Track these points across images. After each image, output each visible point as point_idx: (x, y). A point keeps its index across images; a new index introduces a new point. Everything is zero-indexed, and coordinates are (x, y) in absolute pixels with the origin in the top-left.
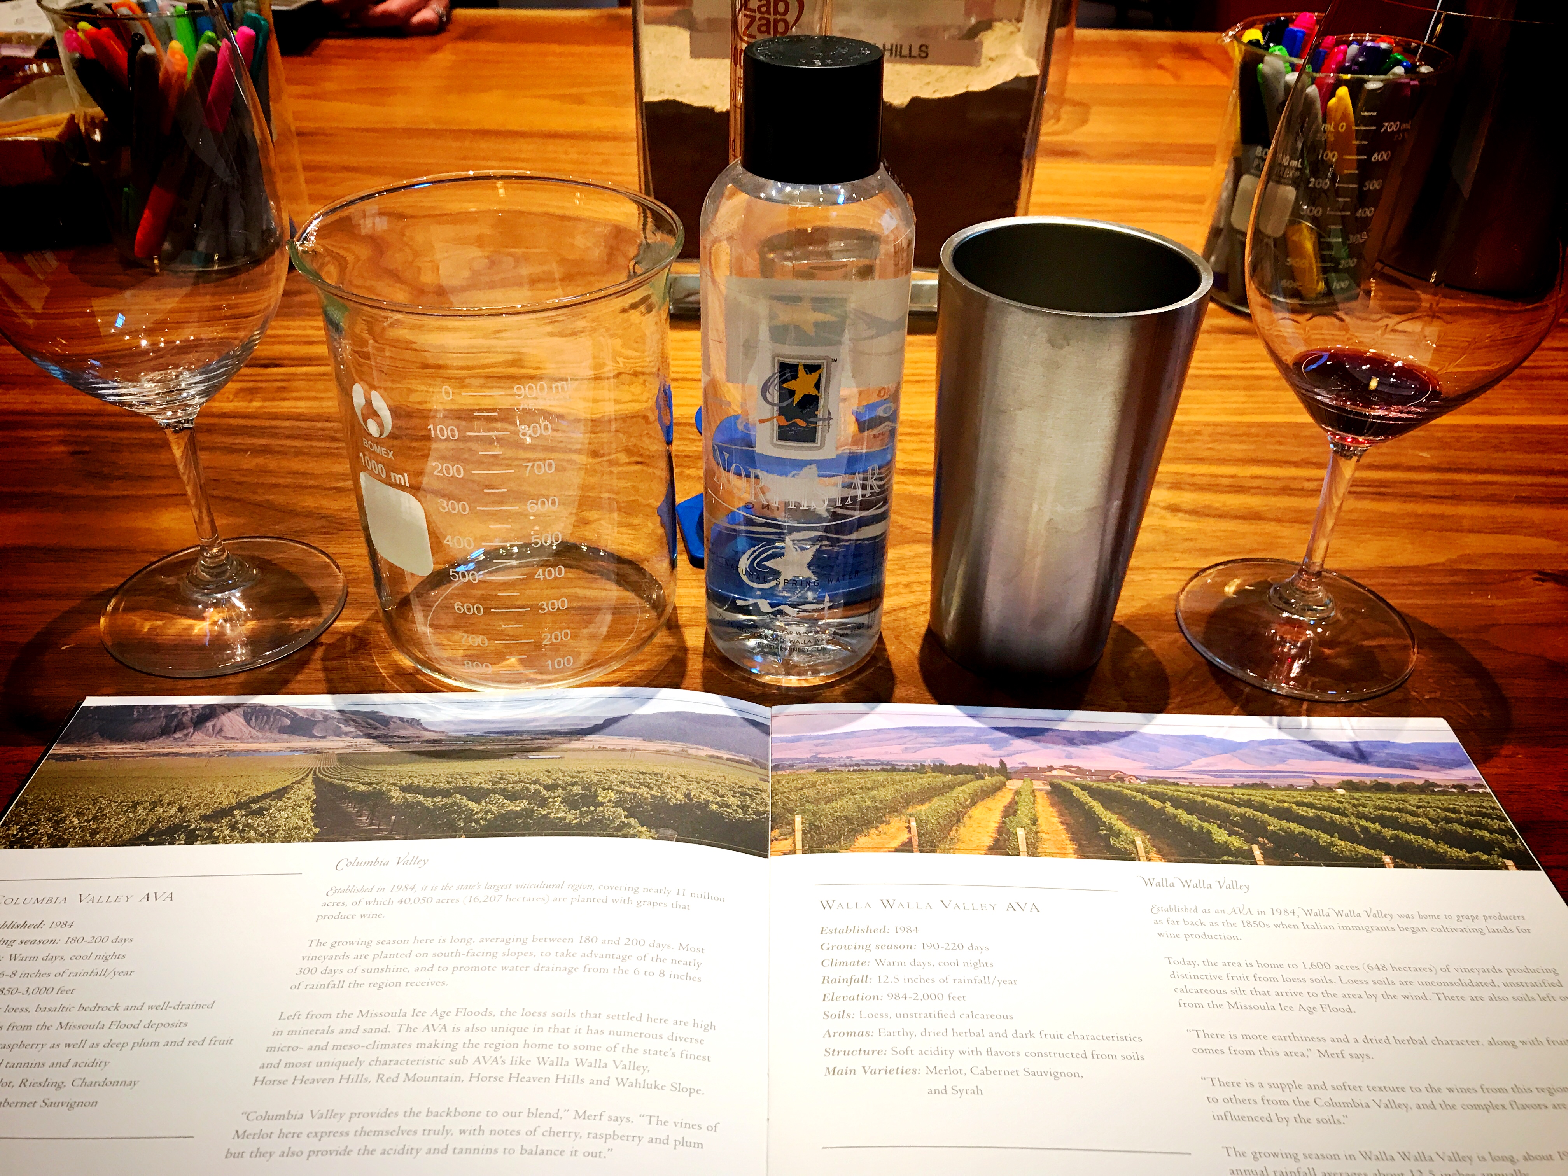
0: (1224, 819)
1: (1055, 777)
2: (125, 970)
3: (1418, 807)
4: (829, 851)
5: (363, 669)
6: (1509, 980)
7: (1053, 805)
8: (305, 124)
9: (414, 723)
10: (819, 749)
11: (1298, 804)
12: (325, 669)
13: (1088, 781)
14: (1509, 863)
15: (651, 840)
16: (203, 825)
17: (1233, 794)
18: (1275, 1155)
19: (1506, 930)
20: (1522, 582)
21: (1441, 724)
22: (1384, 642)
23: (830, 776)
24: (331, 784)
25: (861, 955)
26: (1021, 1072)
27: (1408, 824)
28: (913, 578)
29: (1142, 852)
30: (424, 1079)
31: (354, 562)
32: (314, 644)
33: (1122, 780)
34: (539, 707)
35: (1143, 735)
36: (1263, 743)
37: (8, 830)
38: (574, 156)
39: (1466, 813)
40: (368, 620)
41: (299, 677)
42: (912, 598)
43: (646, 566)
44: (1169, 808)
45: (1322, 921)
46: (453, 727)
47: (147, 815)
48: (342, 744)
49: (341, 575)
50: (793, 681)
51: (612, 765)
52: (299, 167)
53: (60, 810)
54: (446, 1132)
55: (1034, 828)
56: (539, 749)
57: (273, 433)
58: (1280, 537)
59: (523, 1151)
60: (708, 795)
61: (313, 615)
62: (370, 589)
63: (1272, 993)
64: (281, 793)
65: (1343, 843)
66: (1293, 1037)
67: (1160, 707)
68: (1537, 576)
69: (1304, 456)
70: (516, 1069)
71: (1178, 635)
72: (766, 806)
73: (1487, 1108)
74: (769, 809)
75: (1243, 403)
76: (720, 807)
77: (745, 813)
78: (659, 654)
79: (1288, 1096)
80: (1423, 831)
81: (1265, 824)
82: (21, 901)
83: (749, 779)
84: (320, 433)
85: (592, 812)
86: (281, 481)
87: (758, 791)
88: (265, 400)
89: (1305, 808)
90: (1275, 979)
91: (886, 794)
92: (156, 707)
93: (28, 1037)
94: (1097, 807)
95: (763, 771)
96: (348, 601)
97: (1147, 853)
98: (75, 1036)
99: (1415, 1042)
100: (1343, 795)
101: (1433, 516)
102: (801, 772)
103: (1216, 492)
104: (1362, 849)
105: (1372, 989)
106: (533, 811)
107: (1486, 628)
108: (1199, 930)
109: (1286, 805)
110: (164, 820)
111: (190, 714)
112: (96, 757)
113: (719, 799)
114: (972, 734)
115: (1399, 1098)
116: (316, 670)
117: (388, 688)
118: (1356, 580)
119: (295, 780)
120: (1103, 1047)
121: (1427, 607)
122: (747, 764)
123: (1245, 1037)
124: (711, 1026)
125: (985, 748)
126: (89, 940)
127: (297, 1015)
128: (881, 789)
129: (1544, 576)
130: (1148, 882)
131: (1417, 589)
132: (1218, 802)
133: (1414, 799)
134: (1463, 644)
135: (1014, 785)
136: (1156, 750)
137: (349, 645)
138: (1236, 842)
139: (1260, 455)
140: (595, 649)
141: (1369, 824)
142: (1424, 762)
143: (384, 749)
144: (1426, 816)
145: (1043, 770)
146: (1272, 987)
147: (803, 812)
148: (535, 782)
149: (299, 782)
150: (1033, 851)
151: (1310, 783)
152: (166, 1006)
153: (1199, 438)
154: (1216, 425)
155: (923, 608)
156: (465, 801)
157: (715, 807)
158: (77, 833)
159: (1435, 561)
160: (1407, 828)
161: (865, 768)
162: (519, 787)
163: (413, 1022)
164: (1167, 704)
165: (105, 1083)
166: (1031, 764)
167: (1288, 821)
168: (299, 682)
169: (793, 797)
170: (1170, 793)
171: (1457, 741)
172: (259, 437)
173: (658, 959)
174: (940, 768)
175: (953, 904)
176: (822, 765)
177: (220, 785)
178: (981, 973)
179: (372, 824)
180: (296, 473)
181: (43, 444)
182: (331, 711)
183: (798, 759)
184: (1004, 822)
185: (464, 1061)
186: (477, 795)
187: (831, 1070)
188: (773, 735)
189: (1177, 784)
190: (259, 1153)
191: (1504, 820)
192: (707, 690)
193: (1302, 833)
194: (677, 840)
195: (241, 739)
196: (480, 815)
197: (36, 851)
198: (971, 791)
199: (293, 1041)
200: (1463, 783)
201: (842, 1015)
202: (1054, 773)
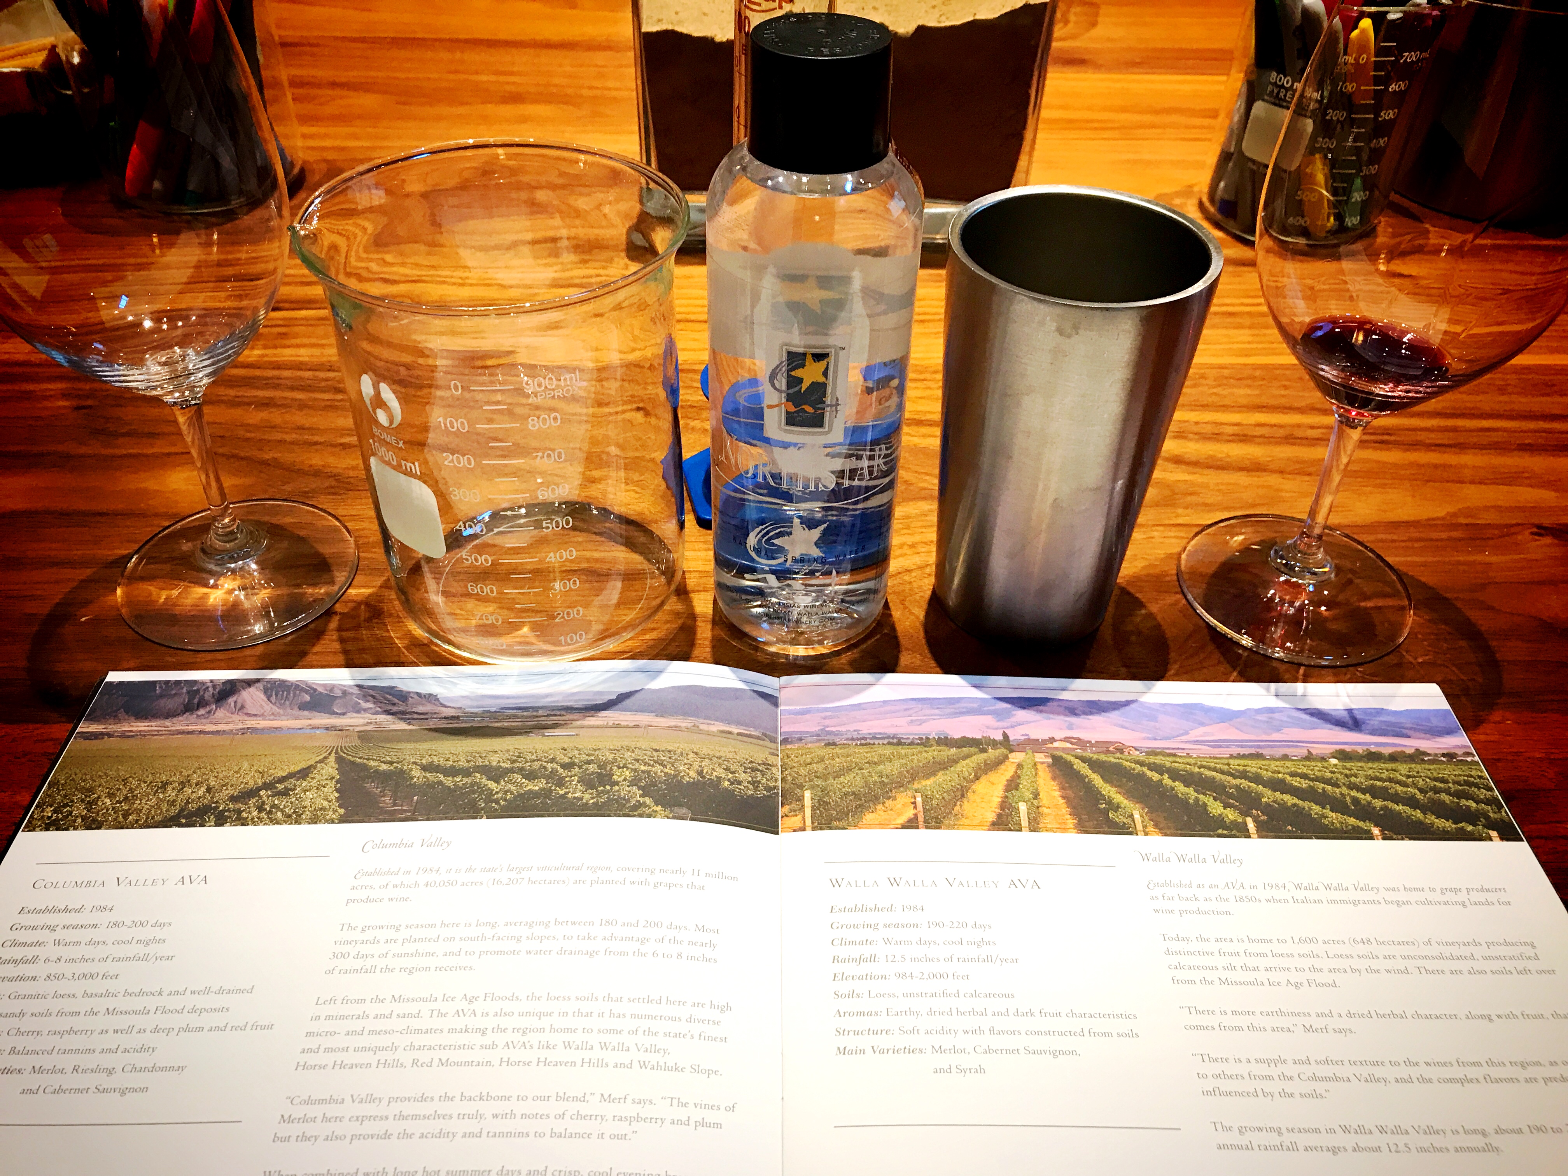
0: (1219, 791)
1: (1057, 749)
2: (166, 955)
3: (1409, 777)
4: (837, 828)
5: (378, 640)
6: (1488, 953)
7: (1054, 778)
8: (290, 33)
9: (431, 698)
10: (827, 722)
11: (1293, 775)
12: (342, 640)
13: (1088, 754)
14: (1494, 834)
15: (666, 820)
16: (231, 806)
17: (1229, 765)
18: (1260, 1129)
19: (1488, 903)
20: (1520, 537)
21: (1433, 689)
22: (1380, 603)
23: (837, 750)
24: (353, 763)
25: (868, 934)
26: (1022, 1051)
27: (1397, 794)
28: (917, 538)
29: (1139, 827)
30: (457, 1064)
31: (365, 525)
32: (329, 613)
33: (1121, 751)
34: (554, 680)
35: (1143, 704)
36: (1259, 711)
37: (43, 811)
38: (568, 69)
39: (1454, 783)
40: (381, 587)
41: (316, 649)
42: (917, 560)
43: (653, 528)
44: (1167, 780)
45: (1312, 895)
46: (469, 703)
47: (177, 795)
48: (361, 721)
49: (352, 540)
50: (800, 651)
51: (626, 743)
52: (286, 84)
53: (91, 790)
54: (479, 1116)
55: (1035, 802)
56: (555, 726)
57: (274, 384)
58: (1281, 490)
59: (553, 1134)
60: (720, 772)
61: (326, 583)
62: (379, 553)
63: (1262, 968)
64: (304, 773)
65: (1334, 815)
66: (1280, 1013)
67: (1158, 674)
68: (1535, 530)
69: (1309, 401)
70: (544, 1054)
71: (1180, 596)
72: (776, 781)
73: (1462, 1081)
74: (779, 784)
75: (1249, 343)
76: (732, 783)
77: (756, 788)
78: (667, 622)
79: (1274, 1071)
80: (1412, 802)
81: (1259, 796)
82: (60, 885)
83: (759, 755)
84: (323, 384)
85: (608, 792)
86: (288, 438)
87: (768, 766)
88: (265, 347)
89: (1298, 779)
90: (1264, 955)
91: (892, 768)
92: (178, 683)
93: (78, 1023)
94: (1097, 780)
95: (772, 745)
96: (360, 567)
97: (1145, 827)
98: (123, 1022)
99: (1395, 1016)
100: (1335, 765)
101: (1436, 466)
102: (810, 745)
103: (1218, 441)
104: (1352, 821)
105: (1356, 963)
106: (551, 791)
107: (1484, 586)
108: (1192, 906)
109: (1280, 775)
110: (193, 801)
111: (211, 689)
112: (124, 735)
113: (730, 776)
114: (975, 705)
115: (1378, 1072)
116: (333, 641)
117: (403, 659)
118: (1356, 537)
119: (318, 759)
120: (1099, 1025)
121: (1424, 565)
122: (758, 738)
123: (1234, 1013)
124: (727, 1007)
125: (989, 720)
126: (130, 924)
127: (333, 1001)
128: (887, 763)
129: (1542, 530)
130: (1145, 857)
131: (1416, 545)
132: (1214, 773)
133: (1403, 768)
134: (1459, 605)
135: (1016, 757)
136: (1154, 719)
137: (363, 613)
138: (1231, 815)
139: (1264, 400)
140: (606, 618)
141: (1360, 796)
142: (1415, 730)
143: (403, 726)
144: (1415, 785)
145: (1045, 742)
146: (1262, 963)
147: (812, 788)
148: (553, 760)
149: (321, 761)
150: (1034, 827)
151: (1304, 752)
152: (207, 991)
153: (1203, 381)
154: (1221, 367)
155: (928, 570)
156: (484, 780)
157: (726, 783)
158: (110, 815)
159: (1435, 515)
160: (1396, 798)
161: (872, 742)
162: (536, 766)
163: (445, 1007)
164: (1166, 671)
165: (154, 1068)
166: (1033, 736)
167: (1282, 793)
168: (316, 653)
169: (803, 771)
170: (1168, 764)
171: (1447, 706)
172: (262, 389)
173: (675, 940)
174: (945, 741)
175: (957, 882)
176: (831, 738)
177: (246, 765)
178: (985, 951)
179: (395, 805)
180: (302, 428)
181: (46, 398)
182: (350, 686)
183: (807, 732)
184: (1006, 797)
185: (494, 1046)
186: (496, 774)
187: (842, 1049)
188: (782, 708)
189: (1175, 755)
190: (304, 1138)
191: (1491, 789)
192: (717, 661)
193: (1294, 805)
194: (692, 819)
195: (262, 716)
196: (500, 795)
197: (71, 833)
198: (975, 765)
199: (329, 1026)
200: (1453, 751)
201: (851, 995)
202: (1056, 745)
